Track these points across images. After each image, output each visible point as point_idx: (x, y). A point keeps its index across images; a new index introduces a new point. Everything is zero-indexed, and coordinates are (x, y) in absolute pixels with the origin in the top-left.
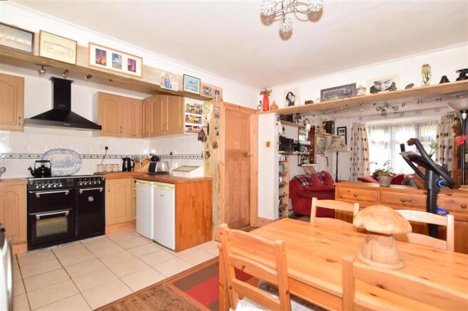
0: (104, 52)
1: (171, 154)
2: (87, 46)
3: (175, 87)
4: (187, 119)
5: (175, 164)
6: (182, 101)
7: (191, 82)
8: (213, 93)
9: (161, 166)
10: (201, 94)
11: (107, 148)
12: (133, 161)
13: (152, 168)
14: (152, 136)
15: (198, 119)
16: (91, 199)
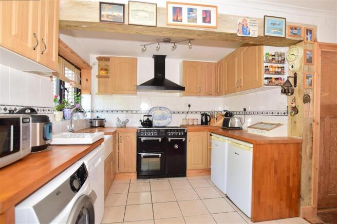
0: (181, 9)
1: (245, 110)
2: (165, 6)
3: (255, 32)
4: (267, 71)
5: (249, 121)
6: (260, 51)
7: (274, 24)
8: (303, 33)
9: (235, 122)
10: (287, 37)
11: (189, 106)
12: (209, 116)
13: (226, 123)
14: (225, 94)
15: (280, 70)
16: (176, 147)
